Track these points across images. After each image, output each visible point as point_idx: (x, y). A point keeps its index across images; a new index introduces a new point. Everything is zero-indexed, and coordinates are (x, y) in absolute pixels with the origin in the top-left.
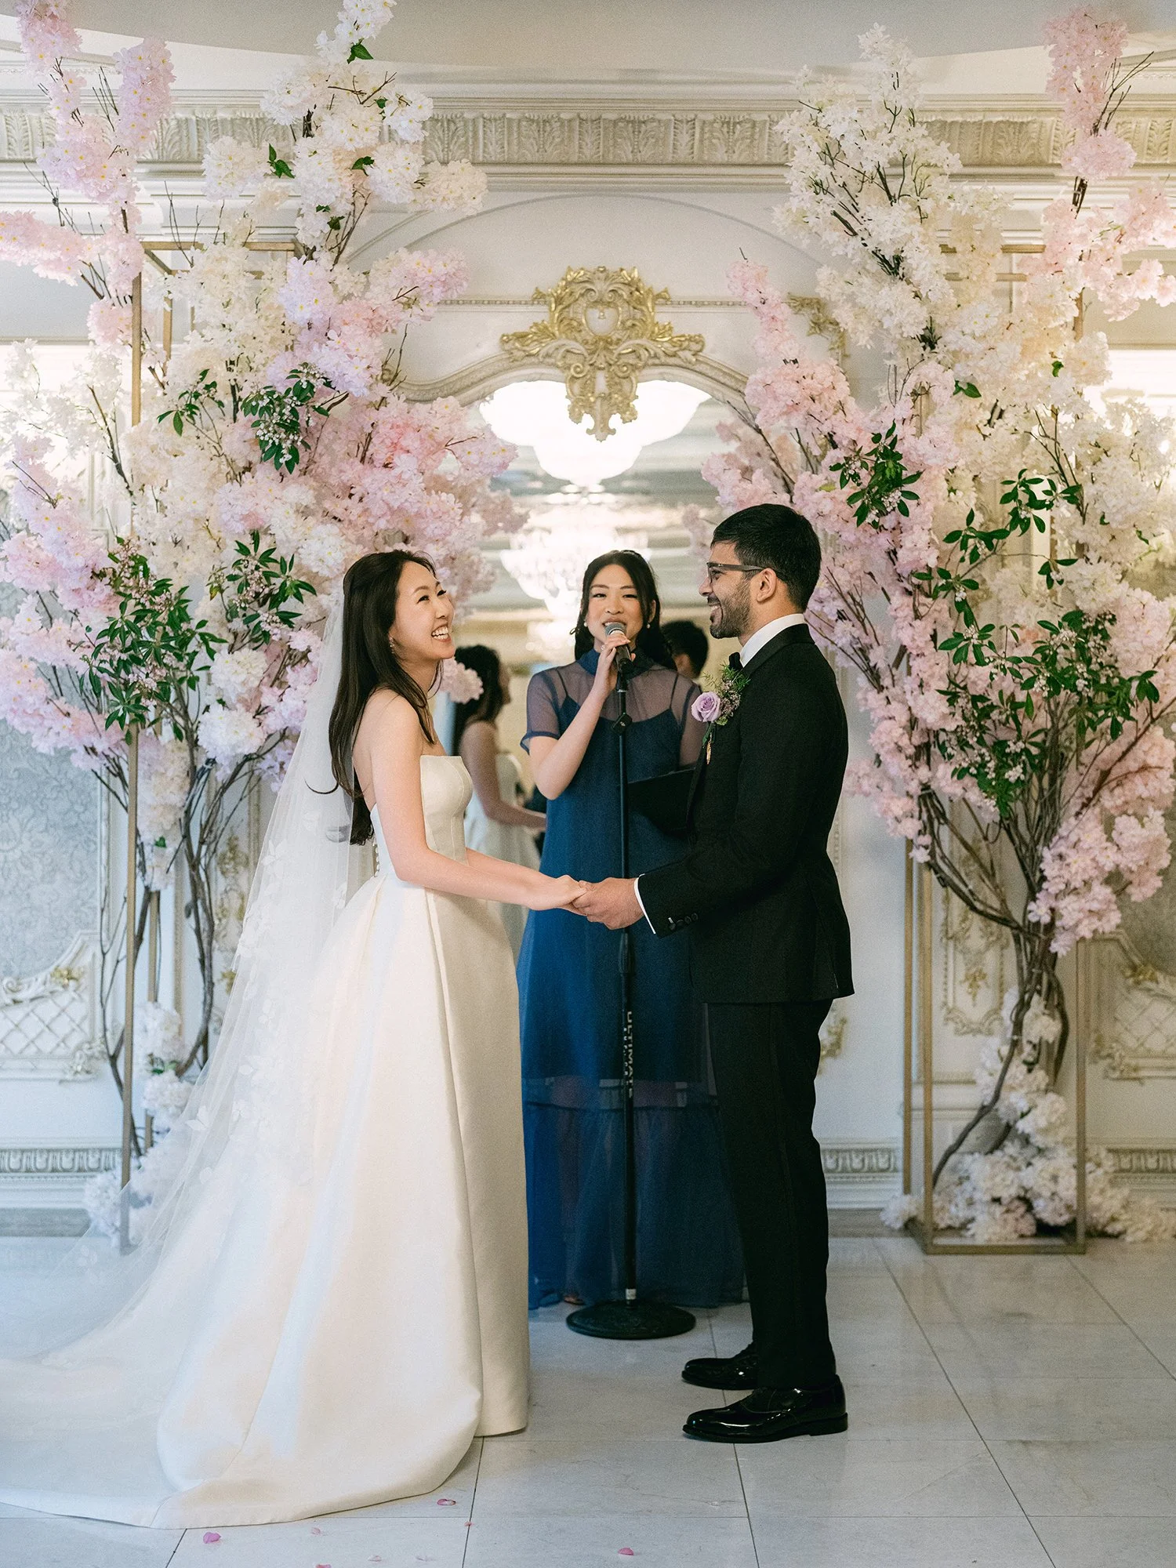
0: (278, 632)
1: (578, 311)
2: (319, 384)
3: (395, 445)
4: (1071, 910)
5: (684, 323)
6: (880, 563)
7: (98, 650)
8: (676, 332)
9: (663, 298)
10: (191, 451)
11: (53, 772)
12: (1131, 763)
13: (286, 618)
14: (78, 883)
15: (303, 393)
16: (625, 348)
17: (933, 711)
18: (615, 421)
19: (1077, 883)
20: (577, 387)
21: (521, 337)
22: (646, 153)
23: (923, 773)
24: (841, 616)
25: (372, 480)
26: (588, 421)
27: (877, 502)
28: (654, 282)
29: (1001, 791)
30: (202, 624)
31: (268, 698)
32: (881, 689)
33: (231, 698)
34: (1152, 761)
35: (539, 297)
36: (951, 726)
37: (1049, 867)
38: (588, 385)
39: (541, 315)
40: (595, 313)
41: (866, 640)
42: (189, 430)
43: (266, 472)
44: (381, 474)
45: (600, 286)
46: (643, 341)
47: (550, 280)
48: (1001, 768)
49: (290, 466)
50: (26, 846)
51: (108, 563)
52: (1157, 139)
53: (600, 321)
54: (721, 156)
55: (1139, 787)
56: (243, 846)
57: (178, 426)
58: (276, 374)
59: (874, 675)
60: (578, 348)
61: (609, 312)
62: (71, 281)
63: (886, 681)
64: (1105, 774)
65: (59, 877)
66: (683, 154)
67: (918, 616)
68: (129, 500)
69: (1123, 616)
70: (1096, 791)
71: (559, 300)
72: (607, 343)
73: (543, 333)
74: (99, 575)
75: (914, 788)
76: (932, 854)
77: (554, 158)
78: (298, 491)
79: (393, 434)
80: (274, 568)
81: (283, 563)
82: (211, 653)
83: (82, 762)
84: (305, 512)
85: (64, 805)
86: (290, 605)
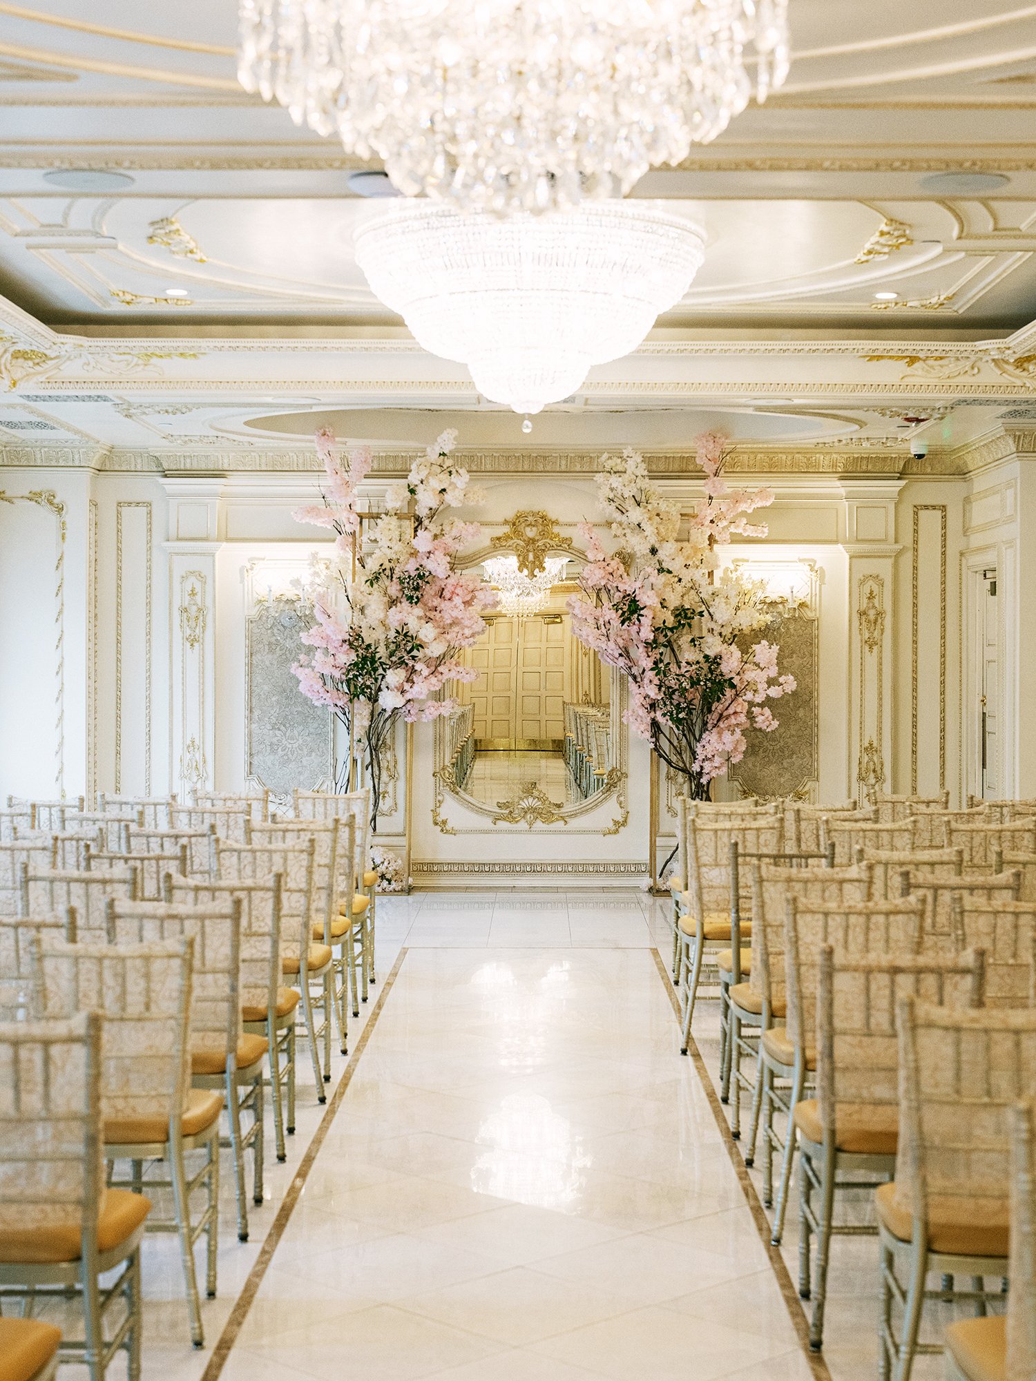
0: (411, 663)
1: (521, 528)
2: (427, 574)
3: (453, 593)
4: (707, 766)
5: (564, 532)
6: (634, 636)
7: (349, 671)
8: (561, 536)
9: (556, 523)
10: (375, 593)
11: (311, 712)
12: (731, 711)
13: (414, 658)
14: (321, 756)
15: (421, 577)
16: (540, 543)
17: (653, 692)
18: (536, 572)
19: (709, 756)
20: (521, 558)
21: (499, 539)
22: (548, 468)
23: (652, 715)
24: (621, 655)
25: (444, 605)
26: (526, 572)
27: (629, 619)
28: (552, 516)
29: (678, 722)
30: (380, 658)
31: (407, 686)
32: (636, 682)
33: (392, 686)
34: (738, 710)
35: (506, 522)
36: (659, 698)
37: (699, 750)
38: (526, 558)
39: (506, 529)
40: (528, 529)
41: (630, 664)
42: (375, 586)
43: (405, 604)
44: (447, 603)
45: (530, 519)
46: (548, 540)
47: (510, 514)
48: (677, 714)
49: (416, 603)
50: (301, 742)
51: (347, 637)
52: (751, 462)
53: (530, 533)
54: (578, 468)
55: (733, 721)
56: (388, 741)
57: (372, 585)
58: (411, 567)
59: (635, 678)
60: (522, 543)
61: (534, 529)
62: (329, 527)
63: (639, 680)
64: (721, 715)
65: (313, 754)
66: (563, 468)
67: (649, 656)
68: (351, 611)
69: (725, 658)
70: (718, 721)
71: (514, 524)
72: (533, 541)
73: (508, 537)
74: (344, 641)
75: (649, 721)
76: (656, 745)
77: (512, 469)
78: (418, 611)
79: (452, 588)
80: (409, 639)
81: (412, 637)
82: (384, 670)
83: (332, 709)
84: (420, 618)
85: (316, 725)
86: (415, 653)
